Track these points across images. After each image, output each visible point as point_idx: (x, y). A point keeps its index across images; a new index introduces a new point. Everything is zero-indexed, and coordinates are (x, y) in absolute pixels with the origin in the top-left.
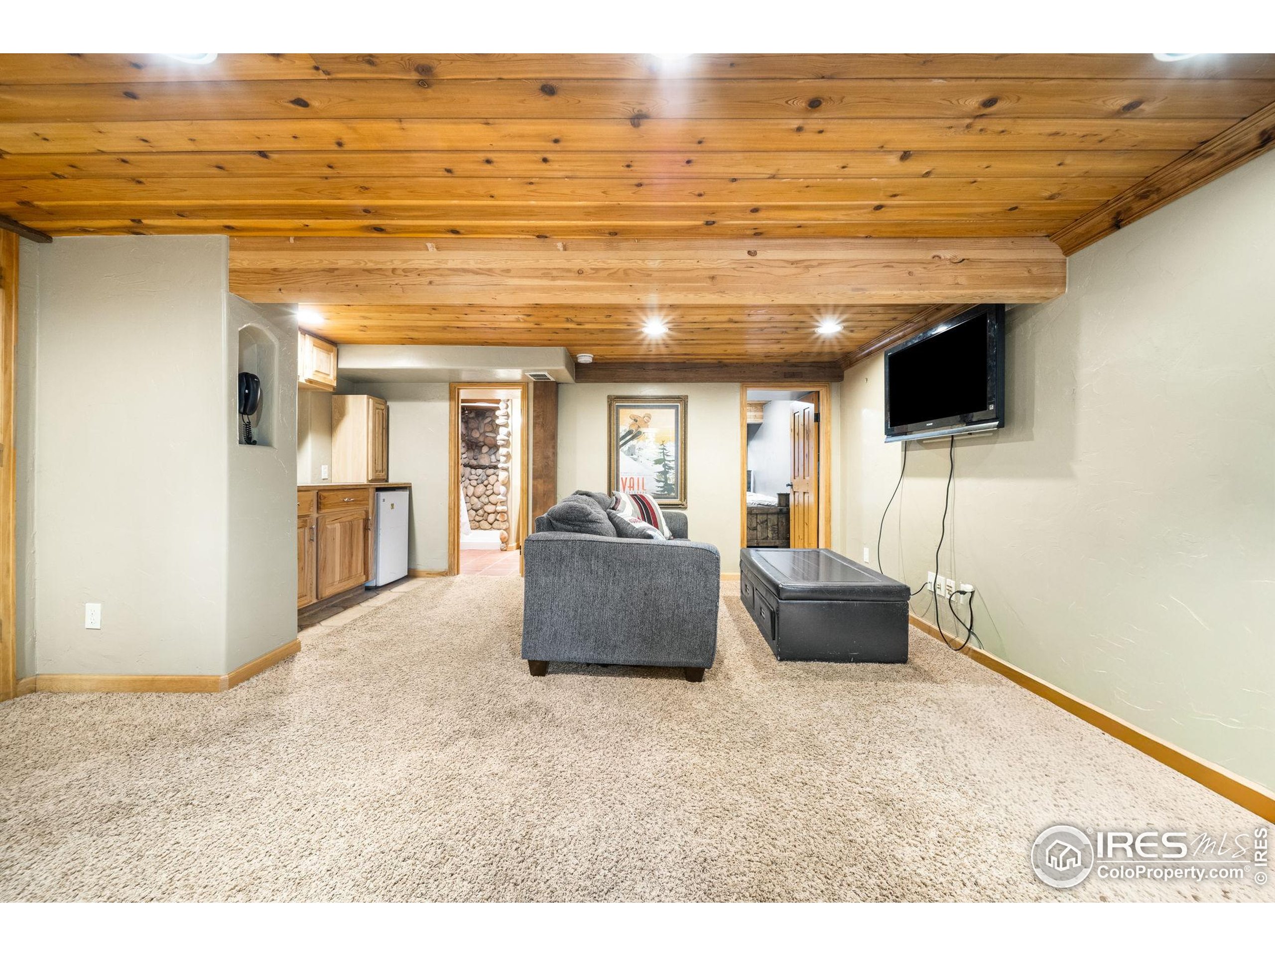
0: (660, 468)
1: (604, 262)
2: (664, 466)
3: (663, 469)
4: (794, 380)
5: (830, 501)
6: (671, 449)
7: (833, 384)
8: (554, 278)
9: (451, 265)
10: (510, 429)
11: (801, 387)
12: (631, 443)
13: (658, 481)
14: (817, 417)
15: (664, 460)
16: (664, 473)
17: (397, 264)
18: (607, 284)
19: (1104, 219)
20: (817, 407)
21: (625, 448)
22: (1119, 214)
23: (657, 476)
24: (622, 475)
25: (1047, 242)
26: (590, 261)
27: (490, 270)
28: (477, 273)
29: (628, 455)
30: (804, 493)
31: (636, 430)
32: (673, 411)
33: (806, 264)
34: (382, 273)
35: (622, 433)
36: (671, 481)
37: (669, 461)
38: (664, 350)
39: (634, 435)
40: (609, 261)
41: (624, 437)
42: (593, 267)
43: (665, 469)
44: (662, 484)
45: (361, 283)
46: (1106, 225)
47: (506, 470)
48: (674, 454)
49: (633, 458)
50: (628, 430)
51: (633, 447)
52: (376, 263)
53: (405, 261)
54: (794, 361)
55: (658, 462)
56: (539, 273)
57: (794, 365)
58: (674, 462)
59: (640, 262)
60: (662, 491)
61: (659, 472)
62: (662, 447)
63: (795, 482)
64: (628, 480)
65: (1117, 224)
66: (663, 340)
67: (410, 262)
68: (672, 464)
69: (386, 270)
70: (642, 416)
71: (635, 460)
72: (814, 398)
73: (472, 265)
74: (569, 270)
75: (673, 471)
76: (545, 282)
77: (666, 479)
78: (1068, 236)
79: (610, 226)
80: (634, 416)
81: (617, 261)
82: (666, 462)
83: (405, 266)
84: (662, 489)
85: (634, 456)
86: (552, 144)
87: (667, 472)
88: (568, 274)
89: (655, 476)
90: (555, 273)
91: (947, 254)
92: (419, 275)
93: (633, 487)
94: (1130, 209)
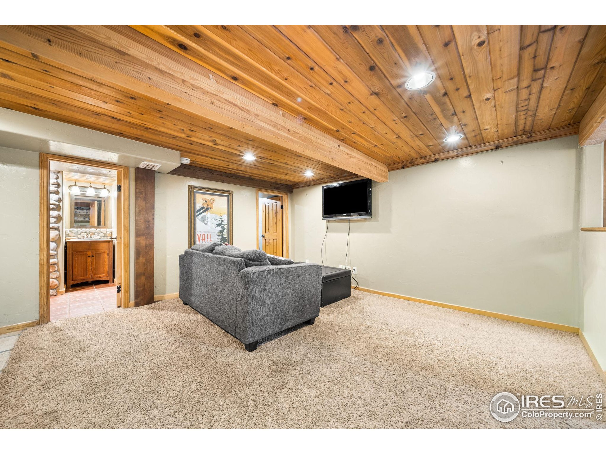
0: (219, 228)
1: (298, 130)
2: (222, 227)
3: (221, 229)
4: (276, 190)
5: (288, 242)
6: (225, 218)
7: (288, 194)
8: (279, 129)
9: (225, 96)
10: (60, 196)
11: (279, 193)
12: (203, 214)
13: (219, 236)
14: (282, 207)
15: (221, 224)
16: (222, 232)
17: (186, 78)
18: (299, 141)
19: (400, 165)
20: (282, 203)
21: (200, 217)
22: (404, 165)
23: (218, 233)
24: (198, 233)
25: (386, 166)
26: (293, 127)
27: (248, 111)
28: (242, 110)
29: (201, 221)
30: (273, 239)
31: (206, 207)
32: (226, 198)
33: (350, 155)
34: (174, 79)
35: (198, 208)
36: (225, 236)
37: (224, 225)
38: (248, 170)
39: (206, 209)
40: (300, 130)
41: (199, 211)
42: (294, 130)
43: (222, 229)
44: (220, 237)
45: (153, 78)
46: (400, 167)
47: (57, 229)
48: (226, 221)
49: (204, 223)
50: (201, 206)
51: (205, 216)
52: (169, 68)
53: (192, 79)
54: (279, 182)
55: (218, 225)
56: (272, 124)
57: (278, 184)
58: (226, 226)
59: (310, 135)
60: (220, 241)
61: (219, 231)
62: (220, 217)
63: (265, 235)
64: (202, 235)
65: (403, 167)
66: (251, 164)
67: (198, 82)
68: (226, 227)
69: (178, 78)
70: (210, 199)
71: (206, 224)
72: (280, 199)
73: (238, 103)
74: (285, 128)
75: (226, 230)
76: (275, 130)
77: (223, 234)
78: (391, 167)
79: (308, 115)
80: (205, 199)
81: (302, 131)
82: (223, 225)
83: (192, 82)
84: (220, 240)
85: (205, 222)
86: (343, 81)
87: (223, 231)
88: (284, 129)
89: (217, 233)
90: (279, 126)
91: (374, 164)
92: (204, 94)
93: (204, 240)
94: (407, 165)
